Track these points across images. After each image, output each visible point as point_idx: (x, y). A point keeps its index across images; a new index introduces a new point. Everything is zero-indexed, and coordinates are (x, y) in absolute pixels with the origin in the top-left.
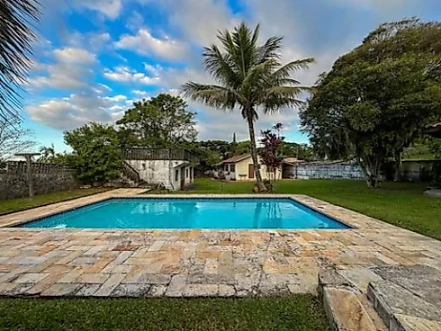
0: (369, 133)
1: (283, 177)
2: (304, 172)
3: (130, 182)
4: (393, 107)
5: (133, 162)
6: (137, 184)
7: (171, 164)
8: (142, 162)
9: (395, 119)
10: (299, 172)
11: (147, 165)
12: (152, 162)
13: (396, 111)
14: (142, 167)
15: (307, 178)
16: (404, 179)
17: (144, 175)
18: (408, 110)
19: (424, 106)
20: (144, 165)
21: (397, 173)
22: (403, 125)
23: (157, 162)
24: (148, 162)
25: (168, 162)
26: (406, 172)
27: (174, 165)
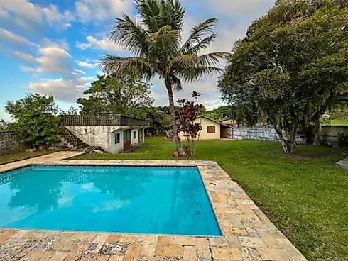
0: (279, 101)
1: (221, 137)
2: (238, 133)
3: (70, 146)
4: (303, 73)
5: (76, 127)
6: (76, 148)
7: (109, 129)
8: (84, 127)
9: (306, 85)
10: (235, 133)
11: (89, 131)
12: (92, 127)
13: (307, 77)
14: (84, 132)
15: (240, 138)
16: (323, 143)
17: (86, 138)
18: (320, 75)
19: (337, 70)
20: (86, 130)
21: (316, 137)
22: (316, 92)
23: (97, 127)
24: (89, 127)
25: (106, 127)
26: (325, 136)
27: (112, 130)
